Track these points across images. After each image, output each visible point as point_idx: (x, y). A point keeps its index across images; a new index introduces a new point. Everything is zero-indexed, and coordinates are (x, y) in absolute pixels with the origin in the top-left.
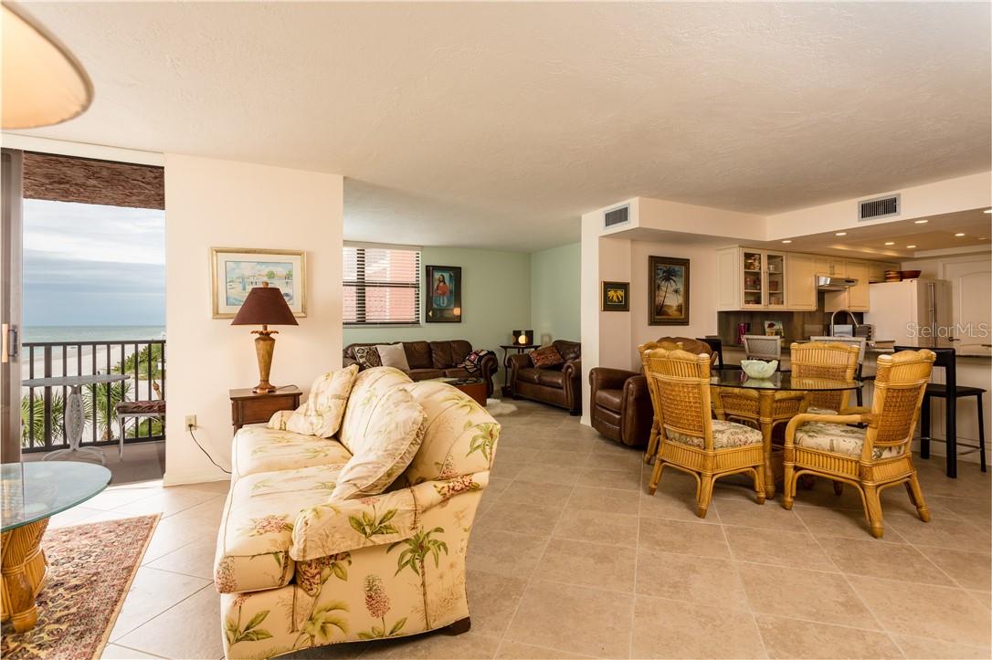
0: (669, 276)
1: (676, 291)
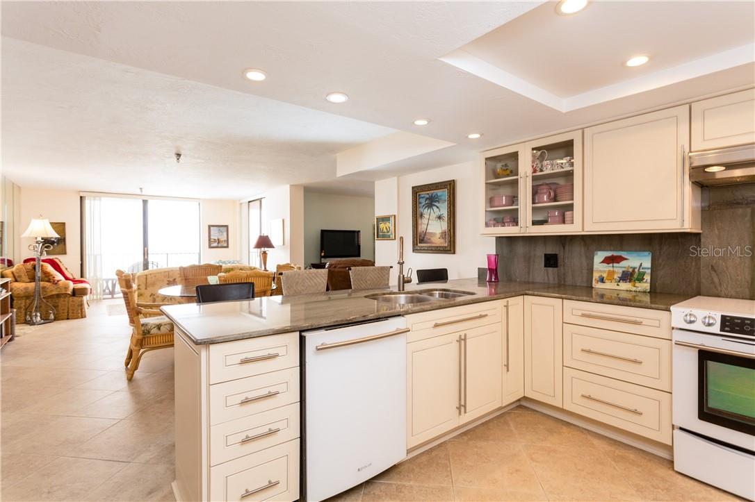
0: (431, 202)
1: (440, 217)
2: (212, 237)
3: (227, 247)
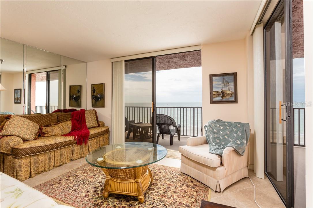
2: (214, 90)
3: (235, 101)
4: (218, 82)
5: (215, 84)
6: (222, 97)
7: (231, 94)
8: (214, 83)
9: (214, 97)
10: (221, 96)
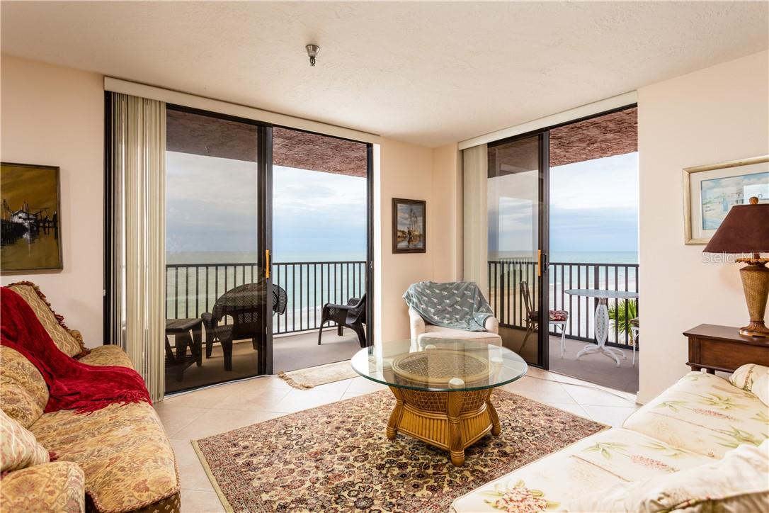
2: (400, 228)
3: (422, 248)
4: (404, 213)
5: (401, 217)
6: (409, 242)
7: (420, 236)
8: (400, 214)
9: (400, 242)
10: (407, 239)
